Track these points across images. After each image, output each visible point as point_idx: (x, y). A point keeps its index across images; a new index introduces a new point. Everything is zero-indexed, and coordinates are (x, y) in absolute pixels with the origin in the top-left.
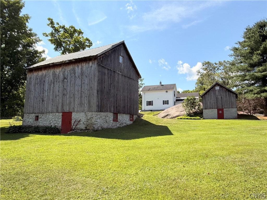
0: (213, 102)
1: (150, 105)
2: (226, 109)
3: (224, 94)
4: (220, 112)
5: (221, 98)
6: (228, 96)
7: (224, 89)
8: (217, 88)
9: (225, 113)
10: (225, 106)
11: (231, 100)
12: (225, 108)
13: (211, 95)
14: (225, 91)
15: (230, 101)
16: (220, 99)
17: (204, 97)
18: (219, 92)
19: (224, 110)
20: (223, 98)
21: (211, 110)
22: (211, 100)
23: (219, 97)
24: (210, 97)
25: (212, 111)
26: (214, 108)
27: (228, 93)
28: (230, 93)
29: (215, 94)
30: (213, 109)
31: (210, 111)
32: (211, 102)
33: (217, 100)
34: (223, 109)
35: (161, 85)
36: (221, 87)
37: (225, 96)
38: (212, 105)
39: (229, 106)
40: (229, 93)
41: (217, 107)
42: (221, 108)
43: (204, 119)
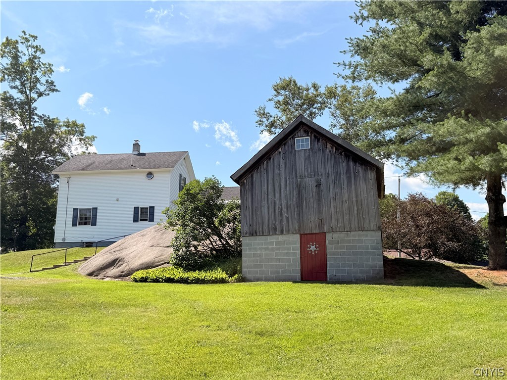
0: (284, 202)
1: (86, 224)
2: (336, 236)
3: (330, 170)
4: (313, 248)
5: (318, 185)
6: (344, 177)
7: (329, 146)
8: (303, 143)
9: (334, 254)
10: (334, 222)
11: (357, 196)
12: (331, 231)
13: (277, 171)
14: (335, 158)
15: (354, 199)
16: (315, 189)
17: (250, 180)
18: (307, 158)
19: (329, 237)
20: (323, 187)
21: (273, 239)
22: (277, 195)
23: (310, 182)
24: (270, 181)
25: (278, 243)
26: (288, 232)
27: (344, 164)
28: (351, 164)
29: (293, 168)
30: (282, 233)
31: (271, 243)
32: (278, 202)
33: (299, 193)
34: (324, 234)
35: (136, 153)
36: (318, 141)
37: (332, 177)
38: (281, 215)
39: (347, 223)
40: (348, 165)
41: (300, 227)
42: (317, 231)
43: (243, 280)
